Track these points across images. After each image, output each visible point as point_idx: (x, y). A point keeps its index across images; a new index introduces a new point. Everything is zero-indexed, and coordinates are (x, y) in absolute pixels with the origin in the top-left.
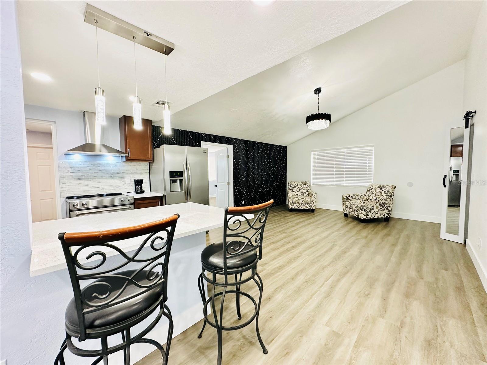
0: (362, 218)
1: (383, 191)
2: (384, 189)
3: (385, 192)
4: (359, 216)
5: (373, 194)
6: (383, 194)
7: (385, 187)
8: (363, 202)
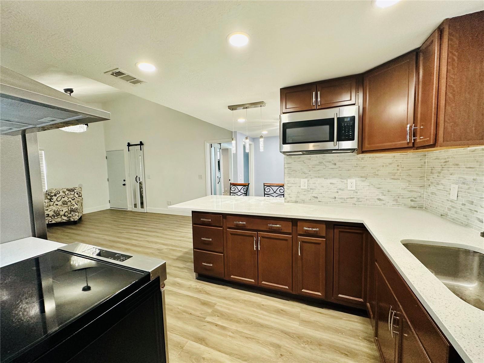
0: (75, 220)
1: (75, 194)
2: (75, 191)
3: (77, 193)
4: (71, 219)
5: (63, 198)
6: (77, 196)
7: (75, 189)
8: (77, 204)
